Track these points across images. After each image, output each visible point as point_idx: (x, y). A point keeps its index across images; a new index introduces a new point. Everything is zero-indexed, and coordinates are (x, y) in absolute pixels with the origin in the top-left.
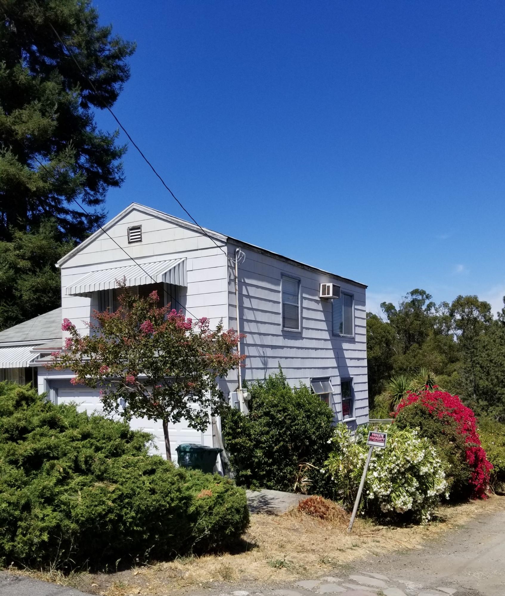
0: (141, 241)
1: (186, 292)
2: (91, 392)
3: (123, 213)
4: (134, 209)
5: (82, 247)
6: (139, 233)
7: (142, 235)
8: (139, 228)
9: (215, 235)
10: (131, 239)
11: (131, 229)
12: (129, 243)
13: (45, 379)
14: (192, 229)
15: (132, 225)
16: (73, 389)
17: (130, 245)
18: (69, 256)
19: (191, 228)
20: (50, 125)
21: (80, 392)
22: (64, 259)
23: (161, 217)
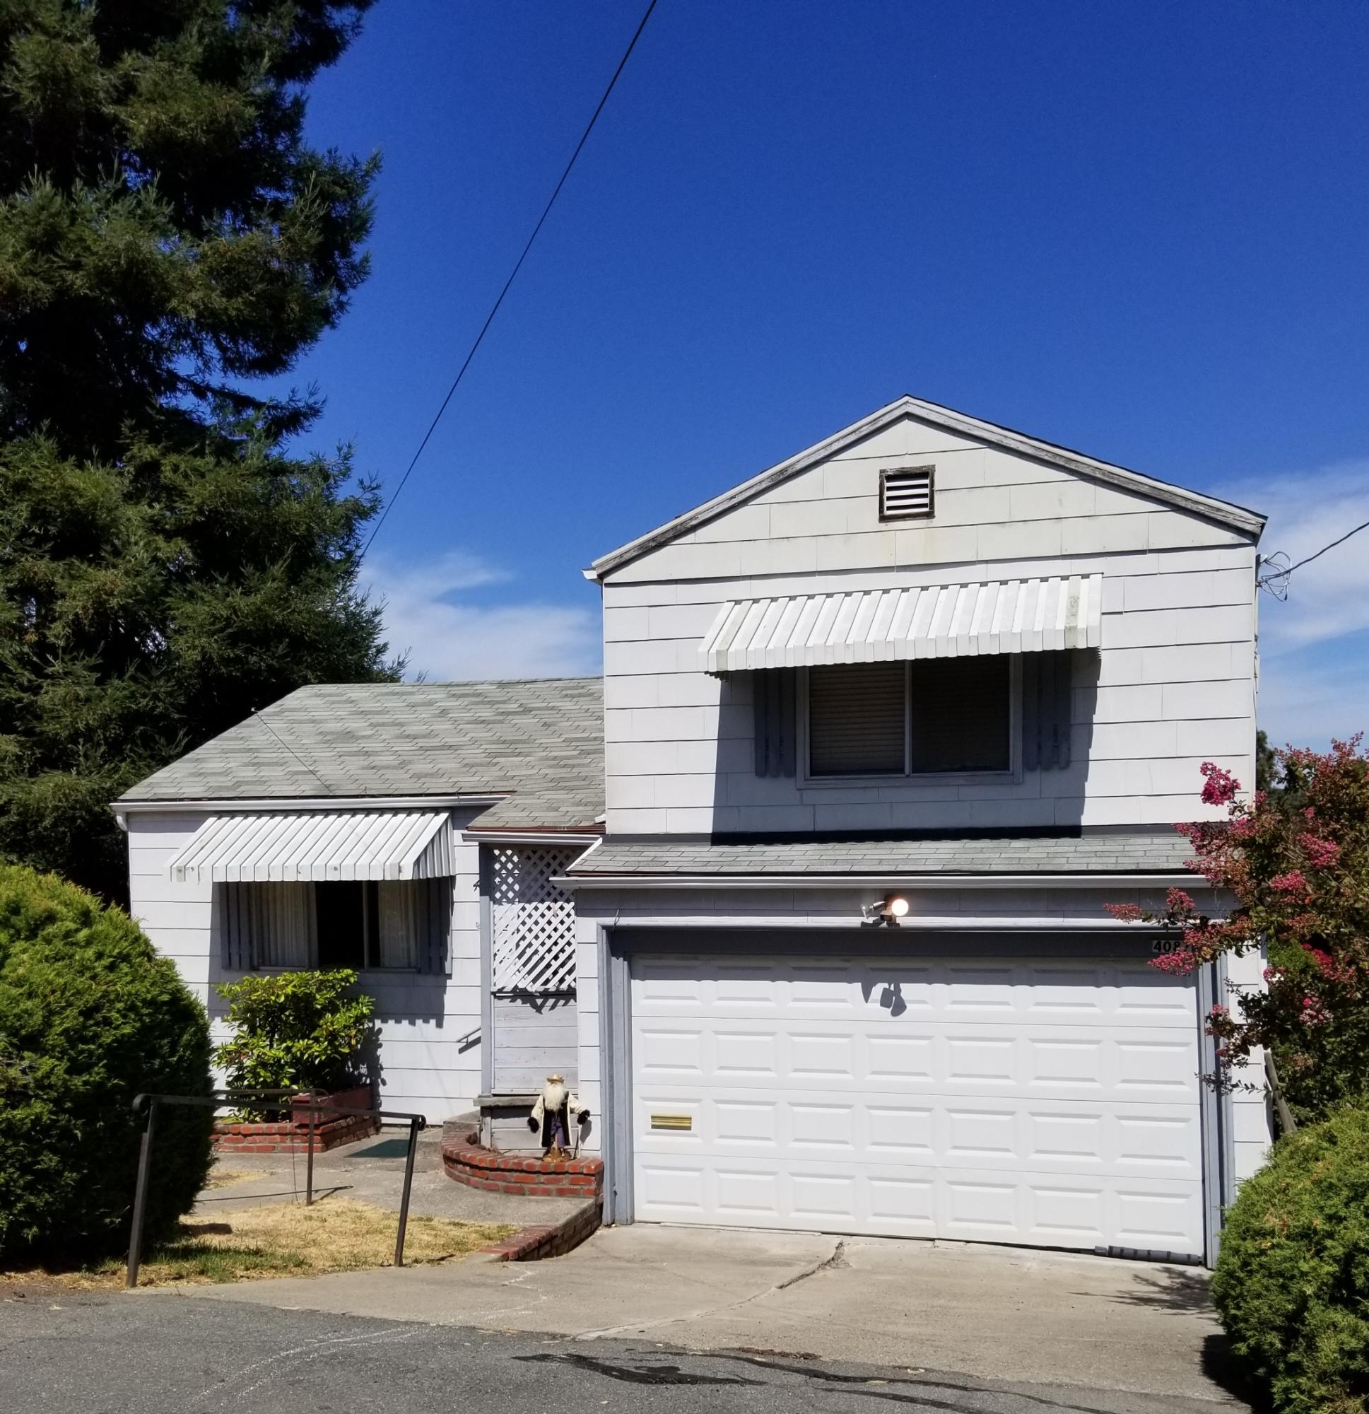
0: (930, 515)
1: (1096, 674)
2: (768, 968)
3: (864, 424)
4: (908, 416)
5: (694, 522)
6: (926, 491)
7: (937, 497)
8: (926, 473)
9: (1218, 510)
10: (889, 508)
11: (890, 478)
12: (883, 519)
13: (604, 927)
14: (1134, 488)
15: (894, 465)
16: (696, 959)
17: (883, 526)
18: (641, 546)
19: (1130, 486)
20: (240, 116)
21: (720, 968)
22: (621, 556)
23: (1013, 445)
